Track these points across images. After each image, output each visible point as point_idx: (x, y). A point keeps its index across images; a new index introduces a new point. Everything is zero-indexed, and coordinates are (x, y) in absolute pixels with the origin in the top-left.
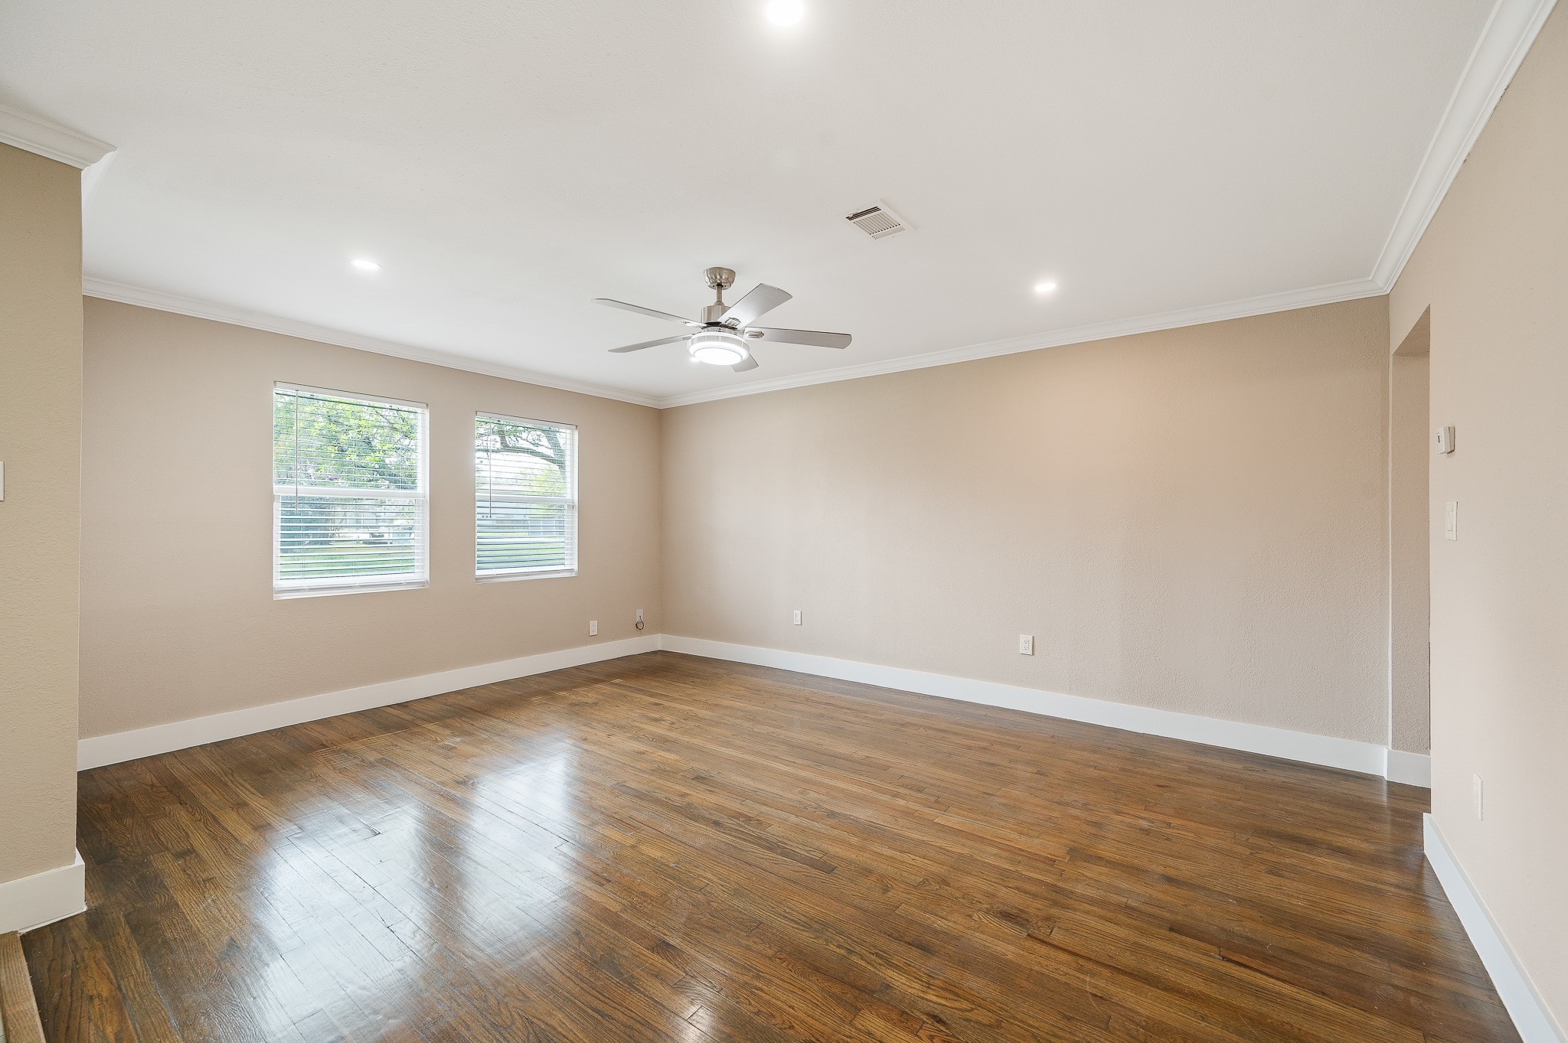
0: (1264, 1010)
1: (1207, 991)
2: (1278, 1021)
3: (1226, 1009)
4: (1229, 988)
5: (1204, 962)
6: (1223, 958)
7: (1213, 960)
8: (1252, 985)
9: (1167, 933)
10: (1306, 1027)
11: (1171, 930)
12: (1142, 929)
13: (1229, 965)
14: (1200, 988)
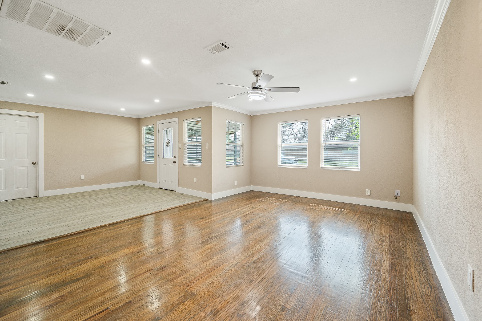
0: (85, 306)
1: (103, 296)
2: (79, 307)
3: (95, 297)
4: (98, 303)
5: (111, 302)
6: (108, 309)
7: (109, 305)
8: (93, 309)
9: (130, 300)
10: (71, 313)
11: (130, 302)
12: (136, 294)
13: (104, 308)
14: (105, 296)
